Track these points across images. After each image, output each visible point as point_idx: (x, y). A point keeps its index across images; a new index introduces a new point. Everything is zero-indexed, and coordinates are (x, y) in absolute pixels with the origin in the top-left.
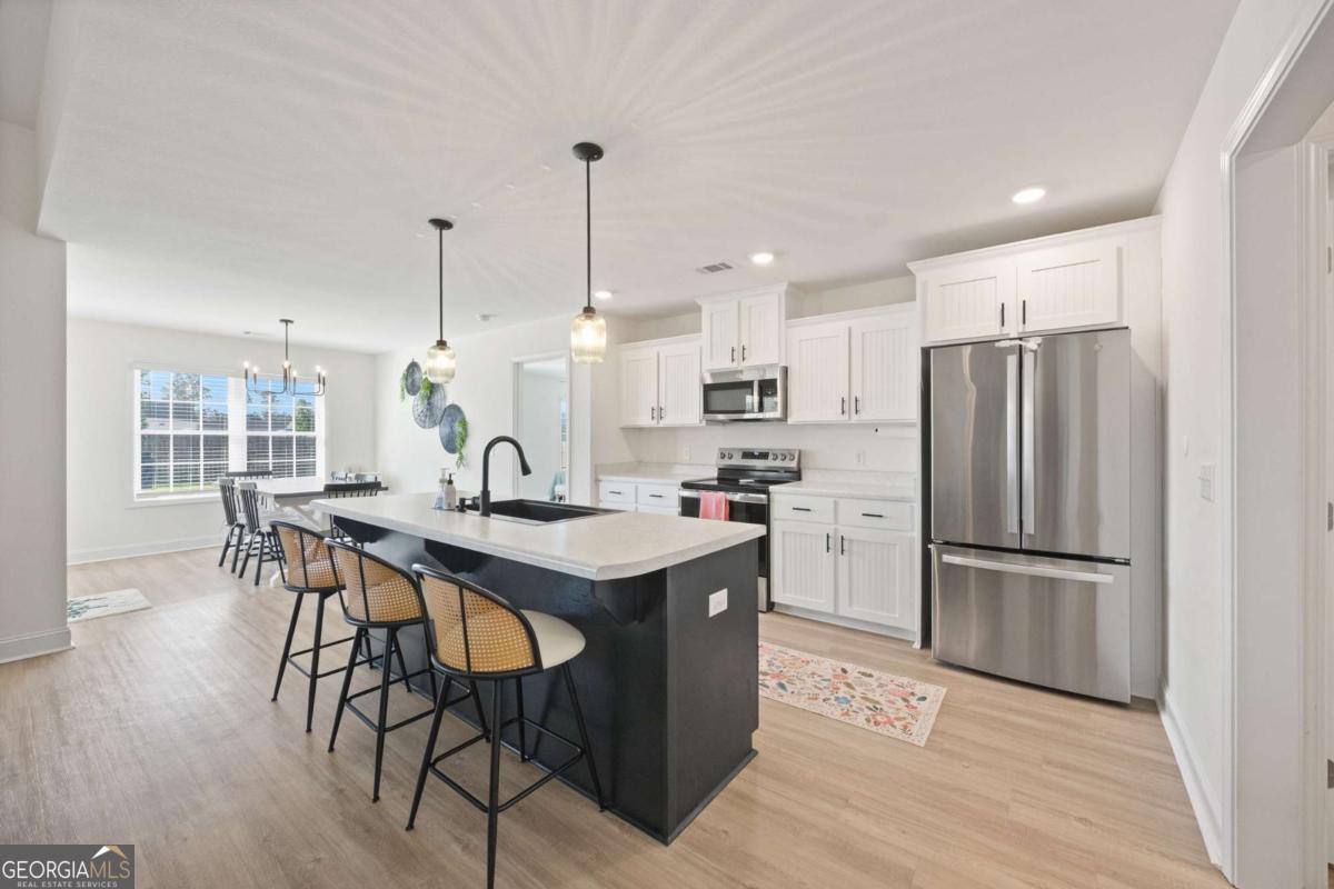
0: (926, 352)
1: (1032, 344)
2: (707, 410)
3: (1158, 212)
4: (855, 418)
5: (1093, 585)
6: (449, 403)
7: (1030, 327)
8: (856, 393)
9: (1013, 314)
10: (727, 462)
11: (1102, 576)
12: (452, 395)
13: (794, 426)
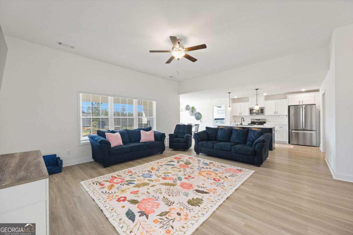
0: (289, 107)
1: (304, 106)
2: (250, 113)
3: (319, 91)
4: (276, 114)
5: (312, 133)
6: (197, 112)
7: (304, 104)
8: (277, 111)
9: (301, 102)
10: (252, 121)
11: (313, 132)
12: (198, 110)
13: (266, 116)
